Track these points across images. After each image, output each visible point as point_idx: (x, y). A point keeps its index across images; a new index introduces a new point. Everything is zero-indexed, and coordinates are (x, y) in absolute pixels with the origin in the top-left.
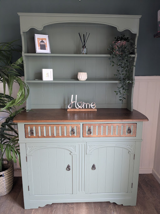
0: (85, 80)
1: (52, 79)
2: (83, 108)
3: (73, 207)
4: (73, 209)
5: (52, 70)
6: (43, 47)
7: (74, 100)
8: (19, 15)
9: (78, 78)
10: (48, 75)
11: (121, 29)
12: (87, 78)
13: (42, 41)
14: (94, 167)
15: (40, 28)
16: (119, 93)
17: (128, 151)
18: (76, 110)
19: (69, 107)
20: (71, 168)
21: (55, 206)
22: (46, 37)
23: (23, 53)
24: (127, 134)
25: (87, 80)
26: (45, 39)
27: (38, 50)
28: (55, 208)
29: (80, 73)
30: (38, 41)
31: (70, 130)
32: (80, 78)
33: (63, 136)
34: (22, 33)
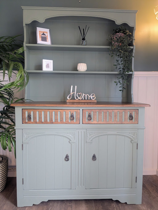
0: (85, 70)
1: (52, 70)
2: (82, 99)
3: (71, 206)
4: (71, 208)
5: (52, 61)
6: (44, 39)
7: (73, 91)
8: (23, 8)
9: (78, 69)
10: (48, 65)
11: (119, 22)
12: (86, 69)
13: (43, 34)
14: (94, 158)
15: (41, 20)
16: (119, 84)
17: (130, 140)
18: (75, 101)
19: (68, 98)
20: (70, 158)
21: (51, 204)
22: (47, 30)
23: (24, 43)
24: (129, 120)
26: (47, 33)
27: (39, 41)
28: (52, 206)
29: (80, 64)
30: (40, 34)
31: (70, 116)
32: (80, 68)
33: (62, 122)
34: (24, 25)
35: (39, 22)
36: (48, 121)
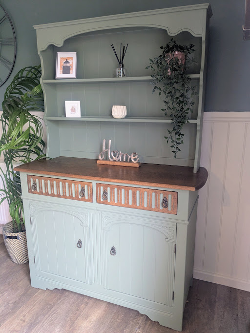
0: (124, 117)
1: (79, 116)
2: (119, 160)
5: (78, 103)
6: (66, 70)
8: (35, 28)
9: (113, 114)
10: (73, 109)
11: (173, 32)
12: (126, 114)
13: (67, 62)
15: (59, 43)
17: (165, 237)
19: (100, 157)
20: (83, 245)
22: (73, 55)
24: (161, 208)
25: (126, 117)
26: (72, 58)
27: (60, 74)
29: (116, 106)
30: (61, 62)
32: (116, 114)
33: (71, 197)
34: (39, 53)
35: (57, 46)
36: (55, 193)
